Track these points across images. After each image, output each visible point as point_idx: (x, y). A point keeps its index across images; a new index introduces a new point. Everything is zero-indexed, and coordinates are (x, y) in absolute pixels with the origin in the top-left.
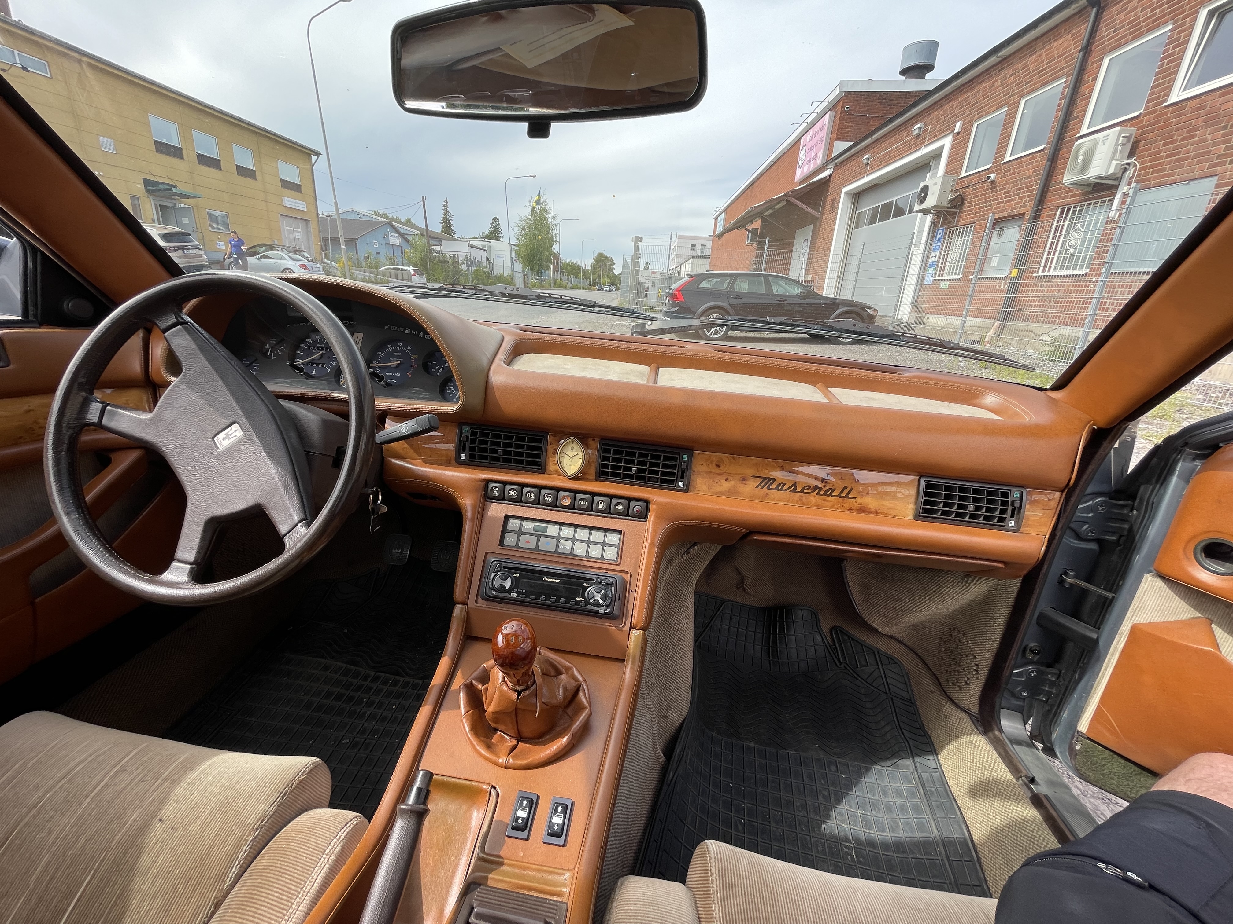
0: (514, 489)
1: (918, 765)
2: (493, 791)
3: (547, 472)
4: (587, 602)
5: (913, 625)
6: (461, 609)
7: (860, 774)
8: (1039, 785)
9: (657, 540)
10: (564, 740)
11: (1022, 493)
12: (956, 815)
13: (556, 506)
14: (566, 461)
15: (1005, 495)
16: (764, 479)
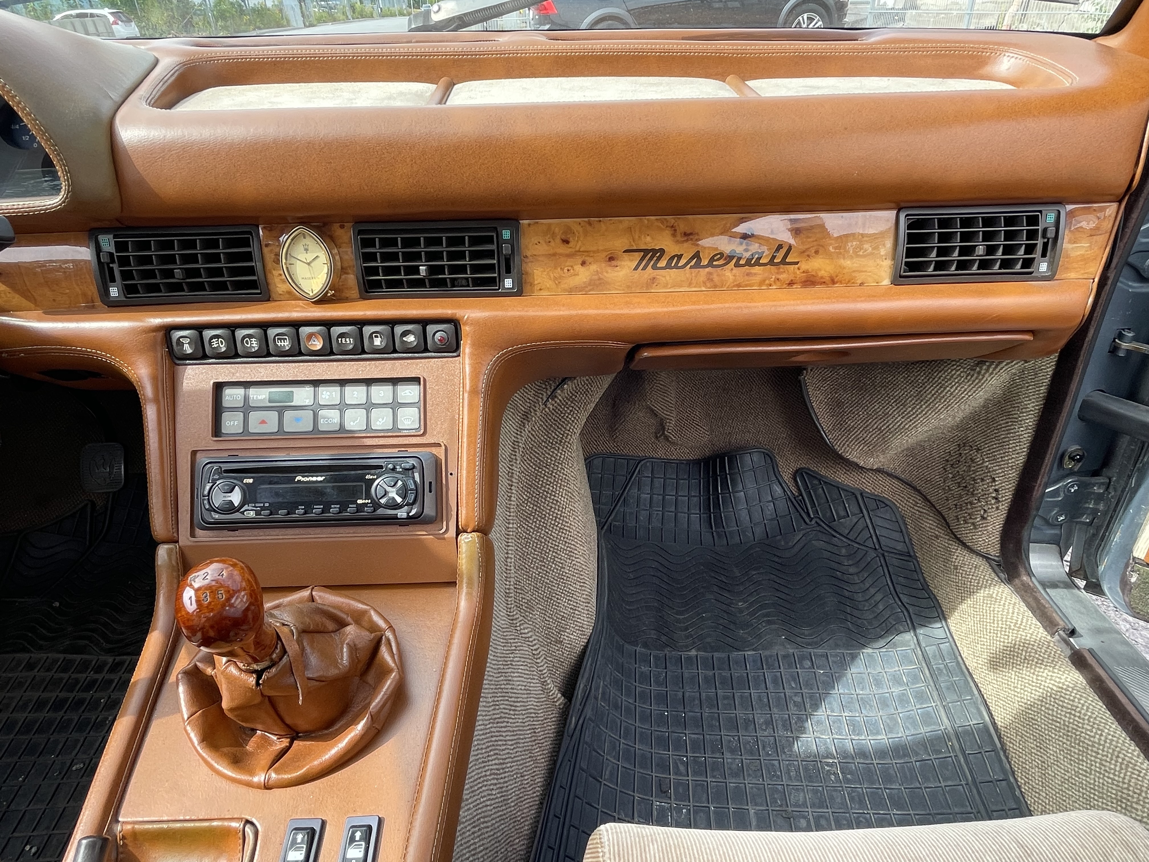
0: (217, 337)
1: (921, 638)
2: (248, 829)
3: (274, 296)
4: (376, 505)
5: (908, 449)
6: (169, 552)
7: (844, 664)
8: (1082, 636)
9: (482, 386)
10: (360, 727)
11: (1059, 212)
12: (972, 694)
13: (301, 354)
14: (300, 271)
15: (1033, 220)
16: (646, 252)
